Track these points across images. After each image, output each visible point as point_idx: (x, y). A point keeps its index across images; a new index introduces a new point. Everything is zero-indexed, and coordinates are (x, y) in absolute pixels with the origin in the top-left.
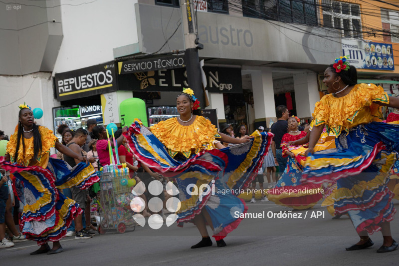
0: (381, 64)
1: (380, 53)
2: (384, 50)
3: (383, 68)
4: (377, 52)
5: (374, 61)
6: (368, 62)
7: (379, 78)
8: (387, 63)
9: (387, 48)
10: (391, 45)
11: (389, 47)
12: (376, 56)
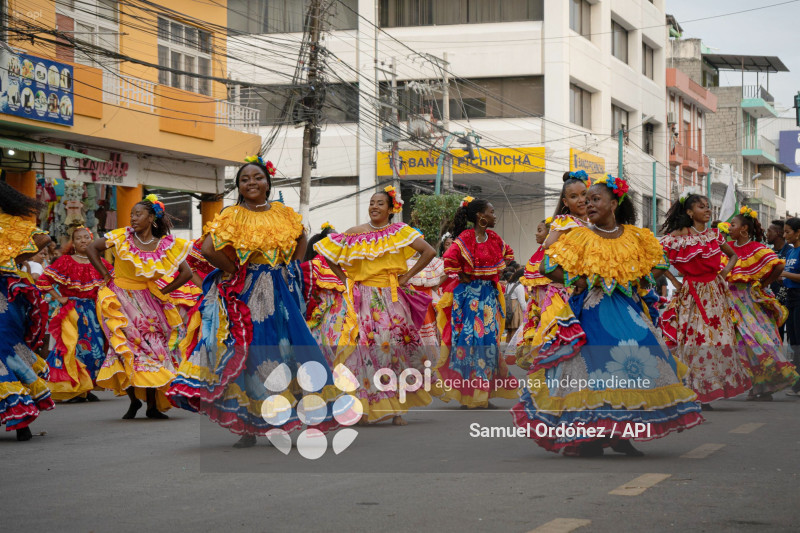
0: (45, 108)
1: (45, 82)
2: (54, 78)
3: (47, 119)
4: (37, 79)
5: (27, 98)
6: (14, 98)
7: (36, 138)
8: (58, 106)
9: (60, 73)
10: (71, 68)
11: (66, 71)
12: (34, 87)
